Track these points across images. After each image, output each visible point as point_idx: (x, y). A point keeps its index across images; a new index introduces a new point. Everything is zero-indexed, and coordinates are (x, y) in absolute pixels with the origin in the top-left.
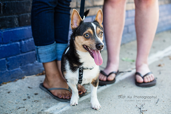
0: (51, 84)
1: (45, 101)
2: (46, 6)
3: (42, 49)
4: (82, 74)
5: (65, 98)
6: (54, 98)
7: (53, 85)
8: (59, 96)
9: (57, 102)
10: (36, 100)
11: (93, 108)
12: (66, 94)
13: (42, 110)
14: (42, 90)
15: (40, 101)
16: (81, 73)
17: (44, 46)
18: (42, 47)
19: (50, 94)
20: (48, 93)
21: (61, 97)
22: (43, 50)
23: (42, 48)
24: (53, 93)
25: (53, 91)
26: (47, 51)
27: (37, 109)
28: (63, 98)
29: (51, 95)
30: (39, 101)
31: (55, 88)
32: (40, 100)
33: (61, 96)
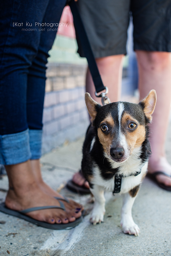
0: (25, 201)
1: (28, 232)
2: (20, 62)
3: (10, 140)
4: (120, 185)
5: (60, 222)
6: (38, 226)
7: (29, 204)
8: (50, 221)
9: (48, 231)
10: (10, 233)
11: (128, 234)
12: (61, 215)
13: (35, 248)
14: (7, 215)
15: (18, 232)
16: (119, 183)
17: (14, 135)
18: (12, 136)
19: (25, 220)
20: (22, 219)
21: (54, 222)
22: (13, 142)
23: (11, 138)
24: (35, 217)
25: (34, 213)
26: (21, 142)
27: (24, 247)
28: (57, 222)
29: (30, 222)
30: (16, 234)
31: (37, 207)
32: (16, 231)
33: (53, 220)
